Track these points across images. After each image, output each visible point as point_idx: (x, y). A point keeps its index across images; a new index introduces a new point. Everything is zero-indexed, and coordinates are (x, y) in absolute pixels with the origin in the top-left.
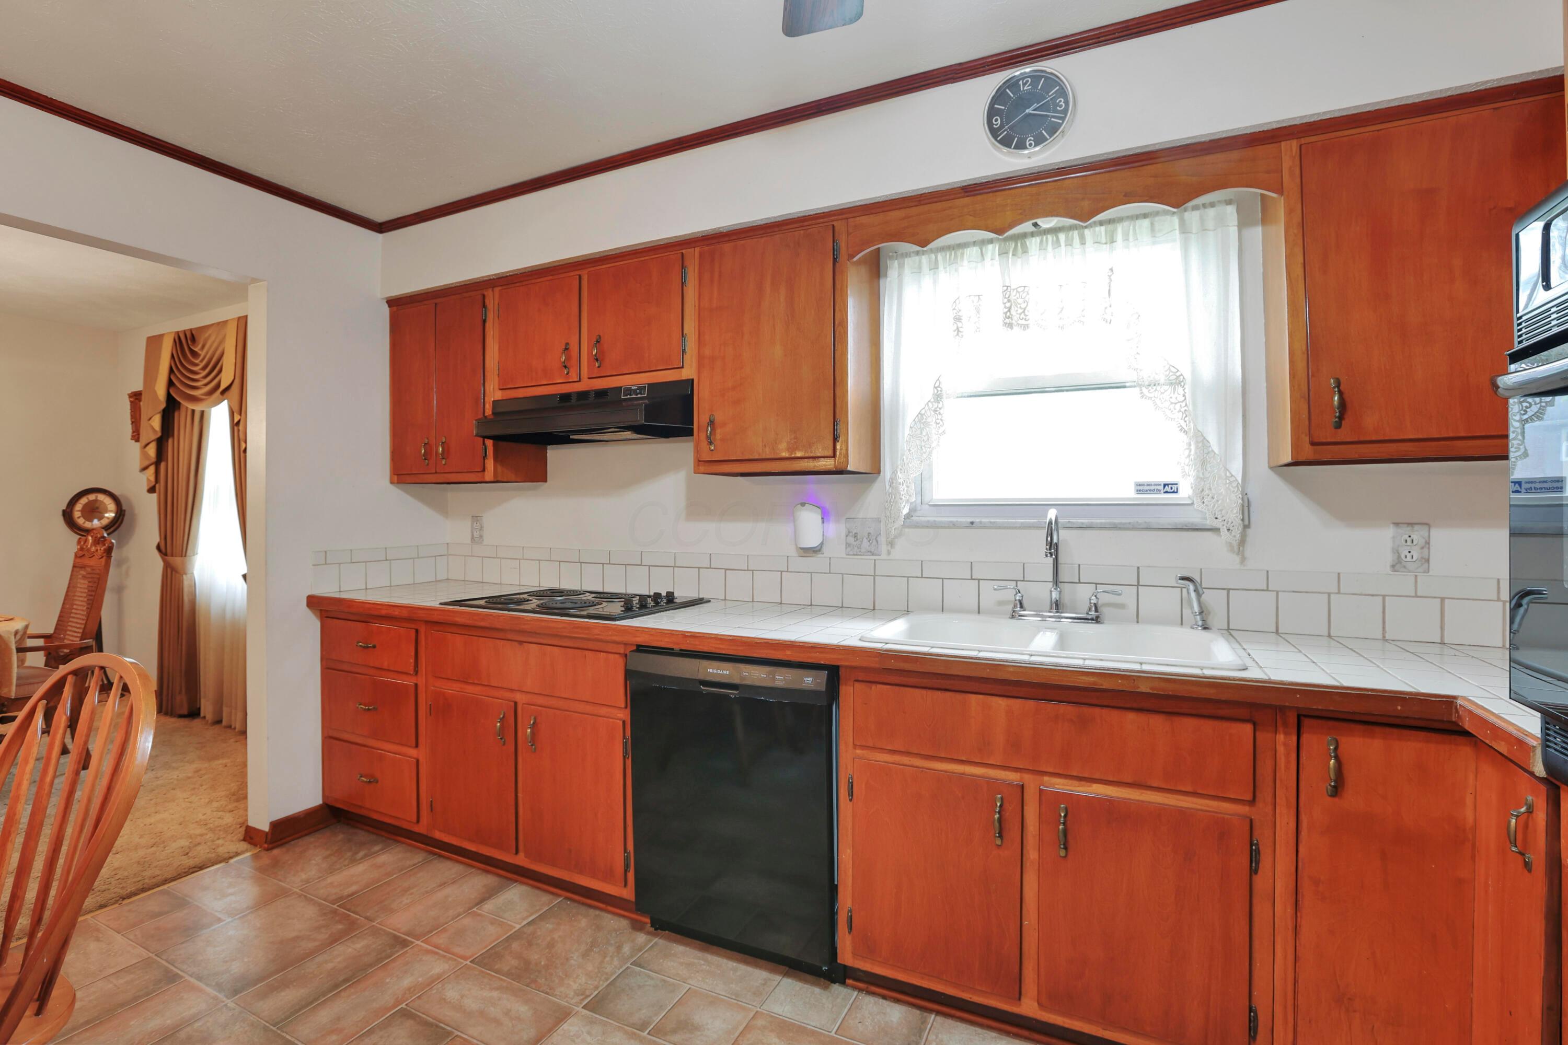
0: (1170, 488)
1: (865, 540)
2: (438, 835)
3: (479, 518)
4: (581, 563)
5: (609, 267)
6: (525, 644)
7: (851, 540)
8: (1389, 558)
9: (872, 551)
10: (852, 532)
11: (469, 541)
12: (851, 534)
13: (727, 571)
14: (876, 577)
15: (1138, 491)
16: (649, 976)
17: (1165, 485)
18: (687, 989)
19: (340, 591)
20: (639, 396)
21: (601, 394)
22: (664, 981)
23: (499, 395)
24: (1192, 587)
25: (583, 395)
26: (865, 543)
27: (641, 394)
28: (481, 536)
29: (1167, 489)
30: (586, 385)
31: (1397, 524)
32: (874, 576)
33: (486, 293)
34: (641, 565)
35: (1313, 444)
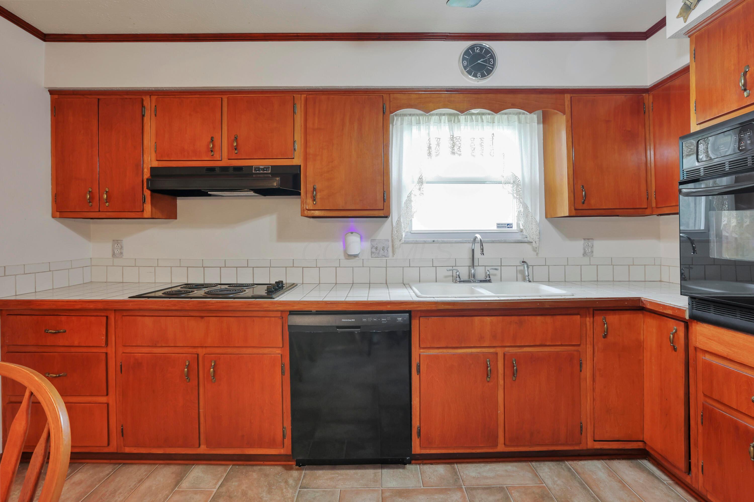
0: (509, 225)
1: (381, 250)
2: (127, 450)
3: (119, 241)
4: (204, 267)
5: (244, 97)
6: (205, 317)
7: (374, 250)
8: (582, 251)
9: (385, 255)
10: (374, 246)
11: (110, 256)
12: (374, 247)
13: (304, 268)
14: (387, 268)
15: (498, 227)
16: (314, 492)
17: (508, 225)
18: (339, 491)
19: (16, 295)
20: (265, 172)
21: (238, 169)
22: (324, 491)
23: (155, 164)
24: (526, 266)
25: (224, 169)
26: (382, 252)
27: (267, 171)
28: (121, 253)
29: (509, 226)
30: (225, 163)
31: (584, 239)
32: (386, 267)
33: (144, 98)
34: (248, 267)
35: (575, 209)
